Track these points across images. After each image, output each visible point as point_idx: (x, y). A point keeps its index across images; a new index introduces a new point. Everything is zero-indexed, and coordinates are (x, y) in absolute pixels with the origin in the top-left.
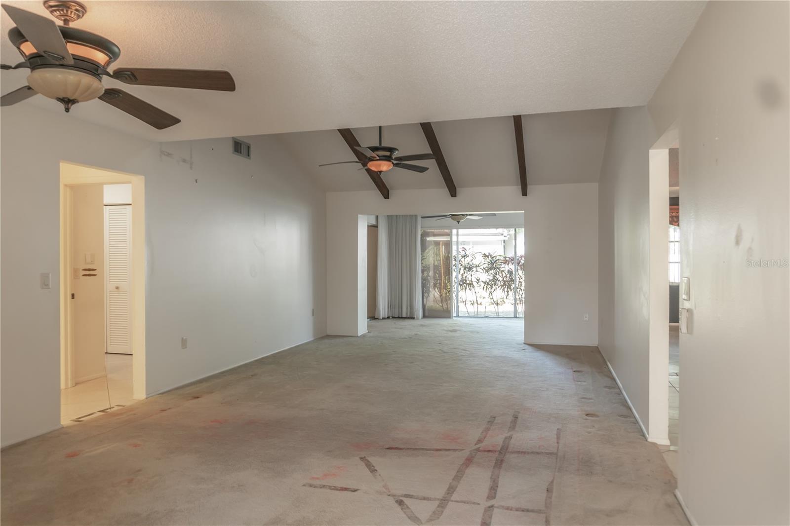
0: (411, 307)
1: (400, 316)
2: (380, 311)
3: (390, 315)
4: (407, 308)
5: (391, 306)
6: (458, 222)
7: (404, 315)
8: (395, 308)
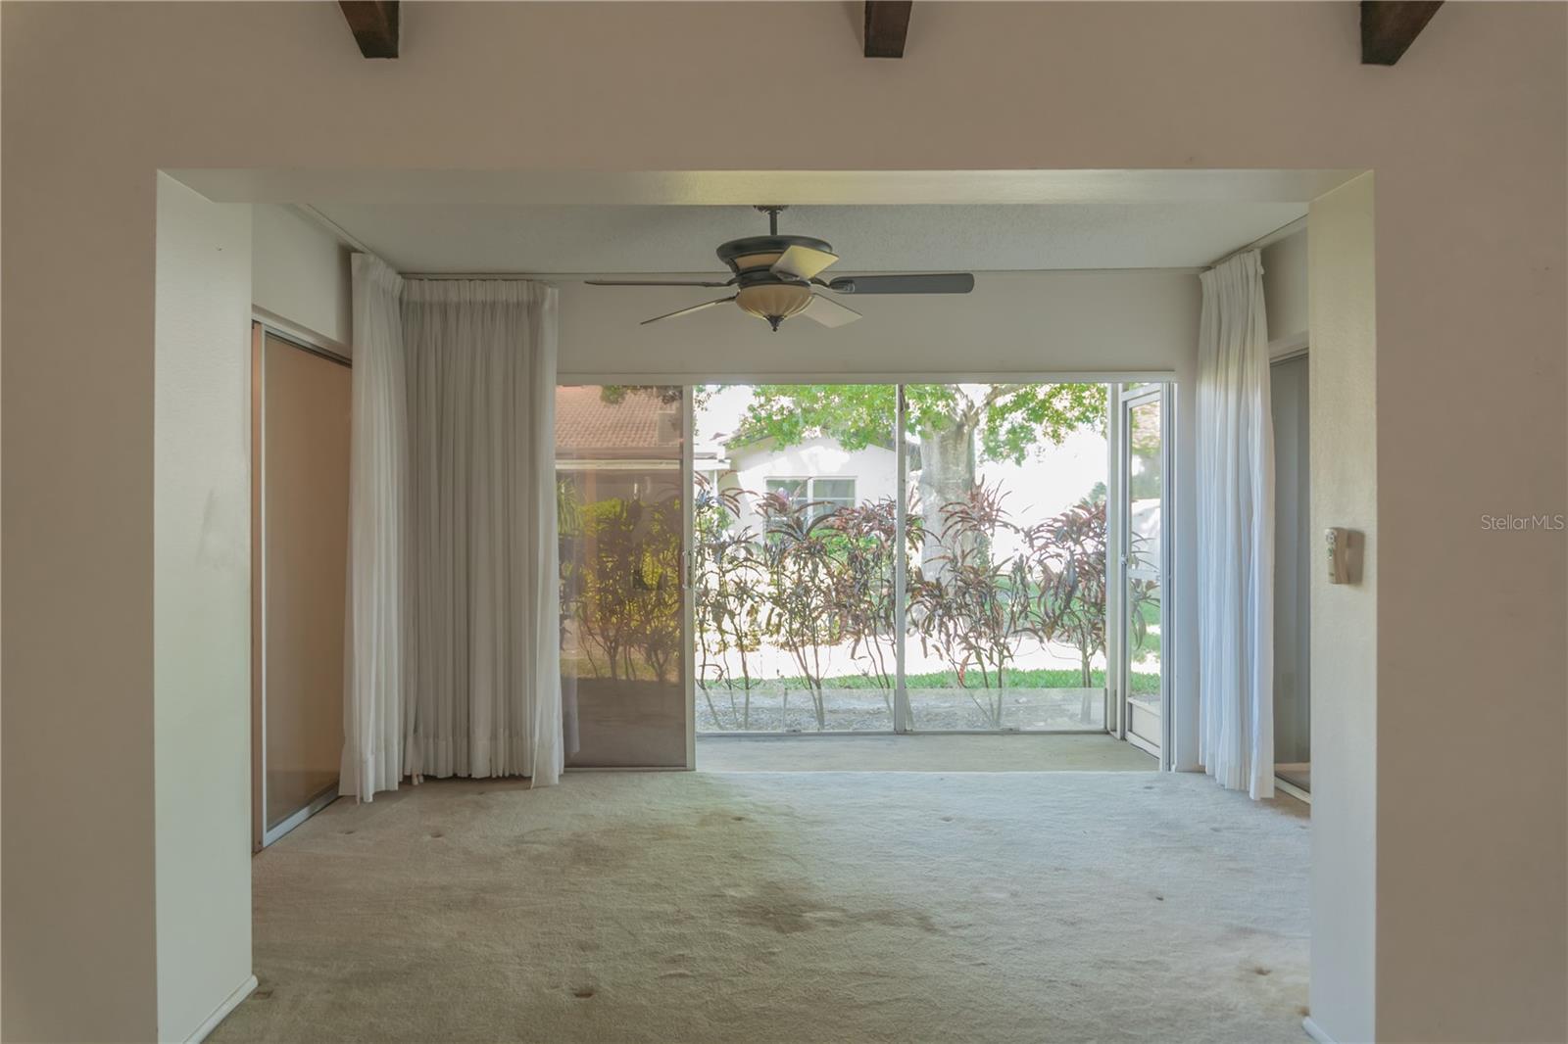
0: (513, 726)
1: (463, 773)
2: (362, 763)
3: (415, 768)
4: (494, 737)
5: (416, 728)
6: (775, 320)
7: (481, 769)
8: (436, 736)
